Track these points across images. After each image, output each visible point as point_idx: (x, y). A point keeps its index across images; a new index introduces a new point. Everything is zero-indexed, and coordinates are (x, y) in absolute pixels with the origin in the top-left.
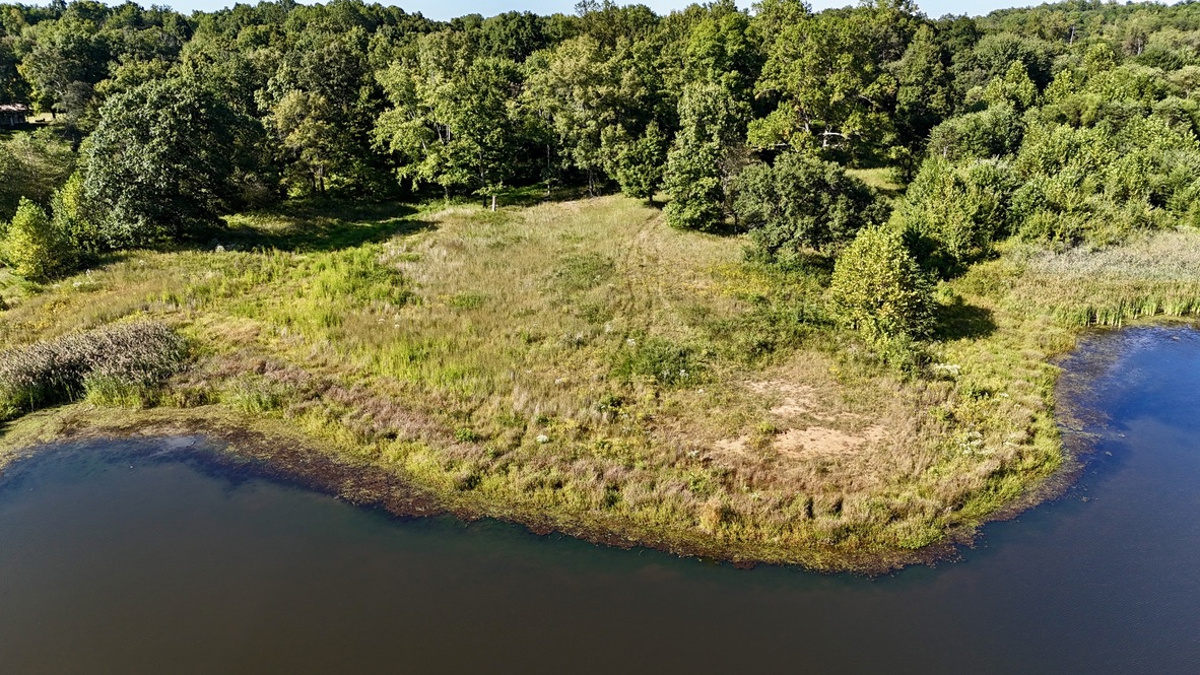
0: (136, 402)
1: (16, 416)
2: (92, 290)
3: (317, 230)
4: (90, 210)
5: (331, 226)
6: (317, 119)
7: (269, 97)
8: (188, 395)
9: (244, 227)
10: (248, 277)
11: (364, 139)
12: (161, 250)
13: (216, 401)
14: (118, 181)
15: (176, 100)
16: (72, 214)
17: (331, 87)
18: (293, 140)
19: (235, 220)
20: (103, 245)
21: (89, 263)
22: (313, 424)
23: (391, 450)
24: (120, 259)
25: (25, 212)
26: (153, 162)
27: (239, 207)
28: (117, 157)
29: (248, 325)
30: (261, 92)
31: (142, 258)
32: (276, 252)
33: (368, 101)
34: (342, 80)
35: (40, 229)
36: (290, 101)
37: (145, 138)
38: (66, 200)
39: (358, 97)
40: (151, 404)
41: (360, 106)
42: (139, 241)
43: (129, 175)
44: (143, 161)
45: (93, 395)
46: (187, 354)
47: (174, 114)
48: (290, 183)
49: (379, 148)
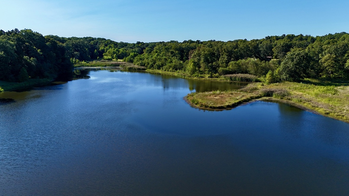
0: (280, 98)
1: (263, 97)
2: (277, 85)
3: (324, 83)
4: (280, 73)
5: (329, 83)
6: (331, 60)
7: (322, 55)
8: (287, 98)
9: (308, 80)
10: (305, 88)
11: (343, 65)
12: (290, 82)
13: (292, 100)
14: (284, 69)
15: (300, 55)
16: (277, 74)
17: (338, 53)
18: (325, 64)
19: (305, 79)
20: (280, 80)
21: (277, 82)
22: (305, 104)
23: (317, 109)
24: (283, 82)
25: (270, 72)
26: (293, 65)
27: (309, 77)
28: (287, 64)
29: (301, 93)
30: (321, 54)
31: (286, 82)
32: (313, 85)
33: (347, 57)
34: (341, 52)
35: (272, 75)
36: (326, 56)
37: (293, 61)
38: (276, 72)
39: (344, 56)
40: (282, 99)
41: (344, 58)
42: (286, 80)
43: (288, 67)
44: (291, 64)
45: (274, 96)
46: (289, 94)
47: (299, 57)
48: (323, 75)
49: (347, 68)
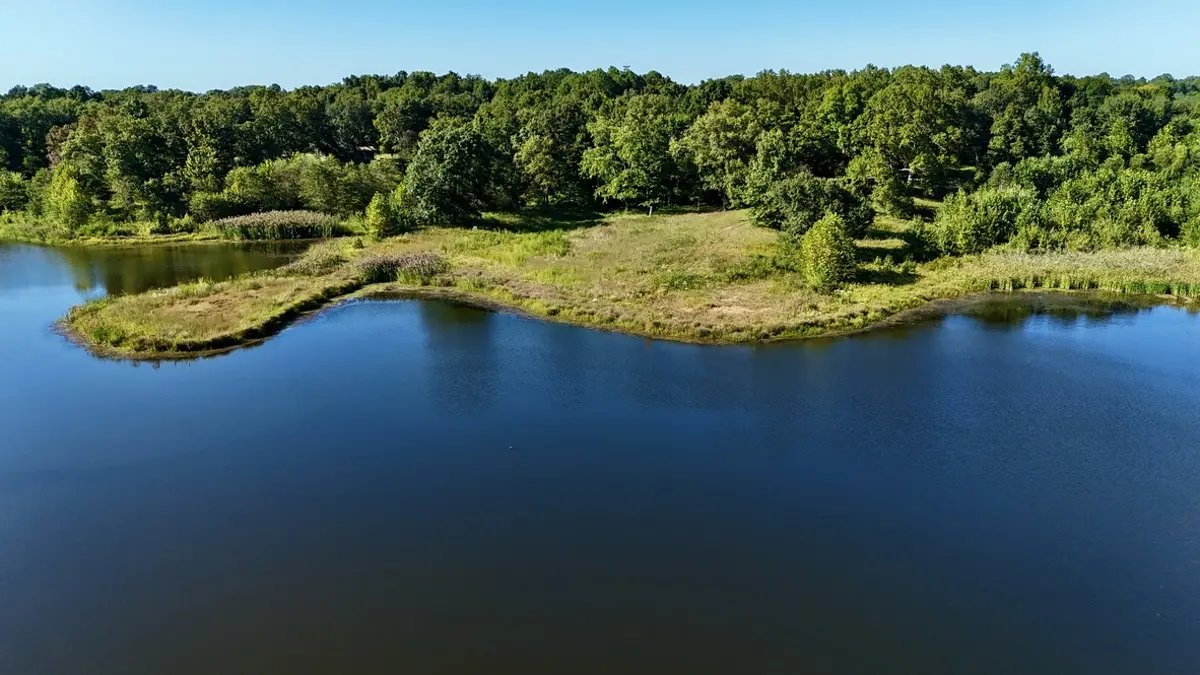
0: (419, 282)
1: (367, 284)
2: (405, 242)
3: (536, 224)
4: (409, 202)
5: (546, 222)
6: (545, 154)
7: (520, 140)
8: (443, 281)
9: (493, 219)
10: (487, 242)
11: (576, 167)
12: (444, 227)
13: (455, 285)
14: (420, 189)
15: (460, 139)
16: (399, 204)
17: (559, 133)
18: (531, 168)
19: (485, 215)
20: (413, 223)
21: (402, 231)
22: (495, 293)
23: (526, 302)
24: (421, 229)
25: (376, 200)
26: (444, 173)
27: (494, 210)
28: (425, 172)
29: (479, 260)
30: (515, 136)
31: (433, 230)
32: (506, 231)
33: (581, 143)
34: (566, 129)
35: (385, 209)
36: (530, 143)
37: (441, 160)
38: (396, 198)
39: (575, 140)
40: (425, 284)
41: (575, 146)
42: (433, 221)
43: (430, 180)
44: (437, 172)
45: (401, 278)
46: (445, 268)
47: (458, 147)
48: (529, 199)
49: (584, 175)
